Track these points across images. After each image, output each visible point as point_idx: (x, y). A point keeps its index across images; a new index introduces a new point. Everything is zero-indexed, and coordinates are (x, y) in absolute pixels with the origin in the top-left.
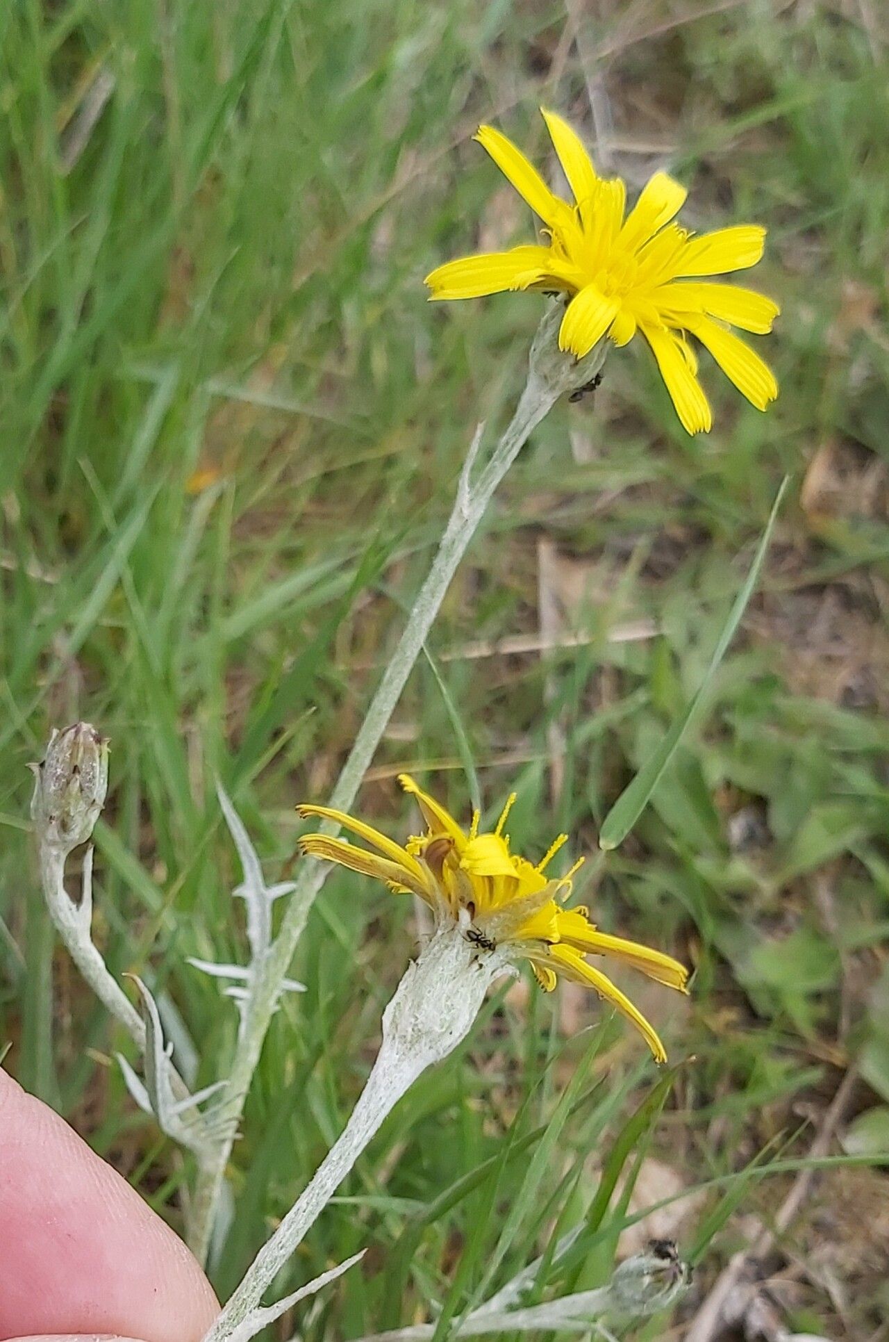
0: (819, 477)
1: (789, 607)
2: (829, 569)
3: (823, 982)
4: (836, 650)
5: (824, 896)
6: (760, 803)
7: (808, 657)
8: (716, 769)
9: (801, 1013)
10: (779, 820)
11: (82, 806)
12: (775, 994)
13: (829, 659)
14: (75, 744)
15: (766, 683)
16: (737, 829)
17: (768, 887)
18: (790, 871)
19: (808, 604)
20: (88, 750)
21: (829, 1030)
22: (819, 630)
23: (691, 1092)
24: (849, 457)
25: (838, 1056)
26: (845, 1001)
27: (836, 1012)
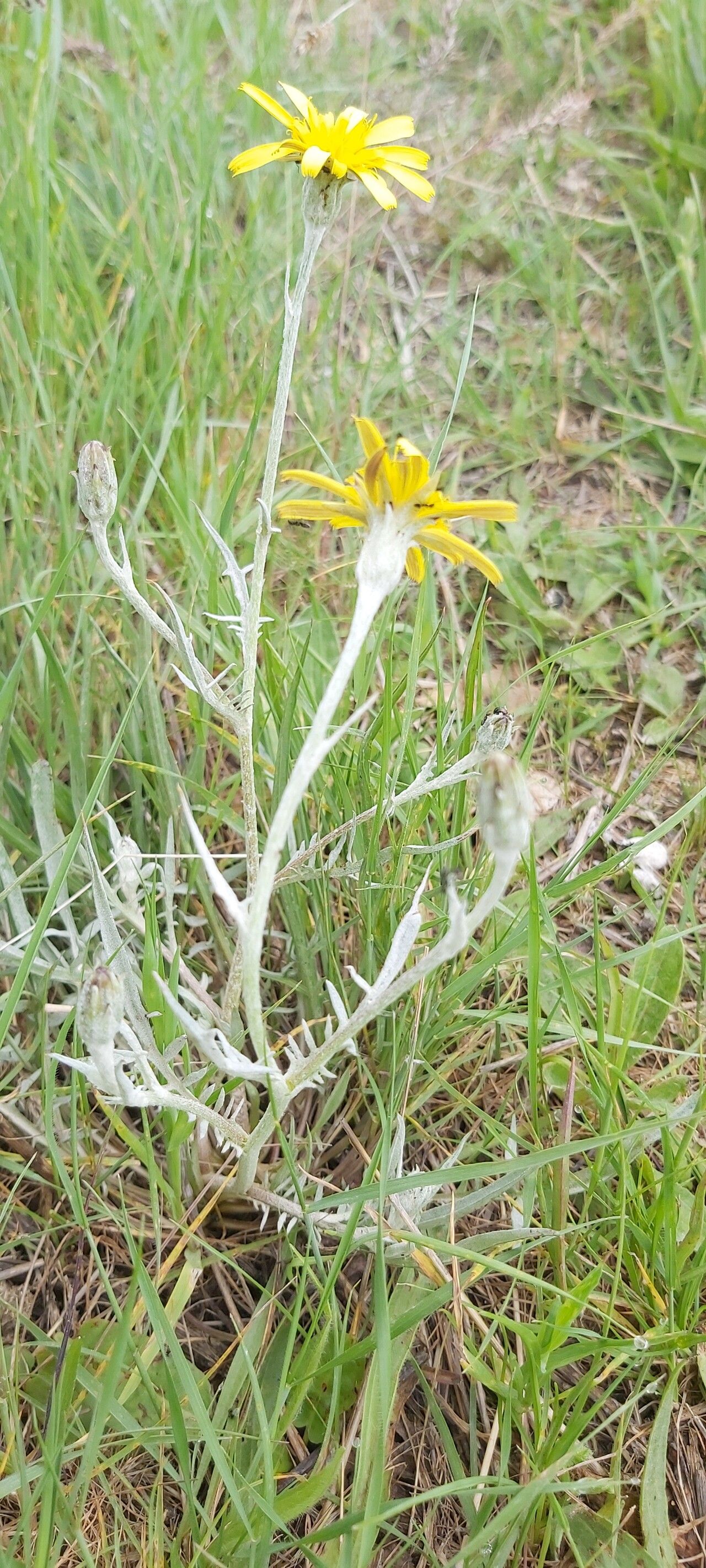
0: (562, 421)
1: (561, 492)
2: (580, 466)
3: (614, 663)
4: (591, 507)
5: (605, 617)
6: (563, 585)
7: (577, 513)
8: (533, 571)
9: (605, 682)
10: (573, 590)
11: (105, 491)
12: (587, 672)
13: (589, 512)
14: (91, 452)
15: (555, 525)
16: (551, 597)
17: (575, 625)
18: (587, 613)
19: (572, 489)
20: (99, 454)
21: (622, 687)
22: (581, 499)
23: (551, 732)
24: (580, 414)
25: (631, 699)
26: (630, 671)
27: (625, 679)
